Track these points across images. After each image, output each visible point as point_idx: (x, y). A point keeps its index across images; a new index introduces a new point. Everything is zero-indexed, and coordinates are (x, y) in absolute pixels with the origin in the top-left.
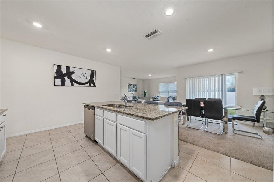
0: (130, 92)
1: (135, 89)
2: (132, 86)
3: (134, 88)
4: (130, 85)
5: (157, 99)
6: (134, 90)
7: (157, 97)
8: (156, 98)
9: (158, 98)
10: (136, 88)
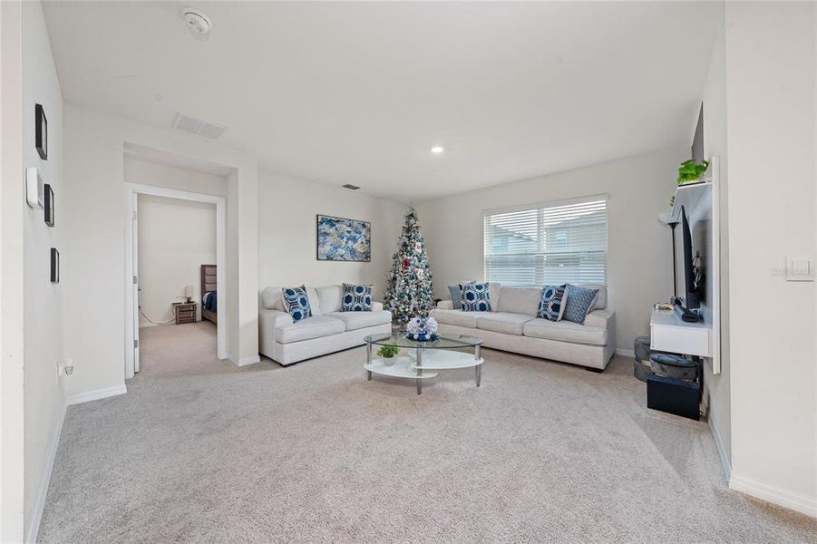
0: (329, 258)
1: (358, 247)
2: (344, 228)
3: (355, 240)
4: (331, 222)
5: (477, 301)
6: (353, 252)
7: (479, 287)
8: (470, 296)
9: (481, 296)
10: (368, 241)
